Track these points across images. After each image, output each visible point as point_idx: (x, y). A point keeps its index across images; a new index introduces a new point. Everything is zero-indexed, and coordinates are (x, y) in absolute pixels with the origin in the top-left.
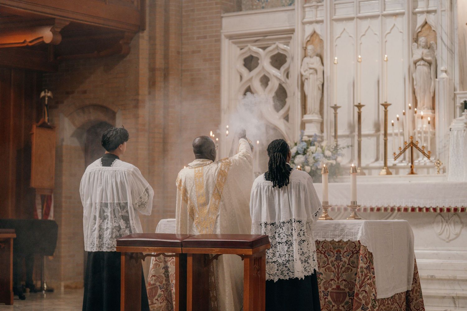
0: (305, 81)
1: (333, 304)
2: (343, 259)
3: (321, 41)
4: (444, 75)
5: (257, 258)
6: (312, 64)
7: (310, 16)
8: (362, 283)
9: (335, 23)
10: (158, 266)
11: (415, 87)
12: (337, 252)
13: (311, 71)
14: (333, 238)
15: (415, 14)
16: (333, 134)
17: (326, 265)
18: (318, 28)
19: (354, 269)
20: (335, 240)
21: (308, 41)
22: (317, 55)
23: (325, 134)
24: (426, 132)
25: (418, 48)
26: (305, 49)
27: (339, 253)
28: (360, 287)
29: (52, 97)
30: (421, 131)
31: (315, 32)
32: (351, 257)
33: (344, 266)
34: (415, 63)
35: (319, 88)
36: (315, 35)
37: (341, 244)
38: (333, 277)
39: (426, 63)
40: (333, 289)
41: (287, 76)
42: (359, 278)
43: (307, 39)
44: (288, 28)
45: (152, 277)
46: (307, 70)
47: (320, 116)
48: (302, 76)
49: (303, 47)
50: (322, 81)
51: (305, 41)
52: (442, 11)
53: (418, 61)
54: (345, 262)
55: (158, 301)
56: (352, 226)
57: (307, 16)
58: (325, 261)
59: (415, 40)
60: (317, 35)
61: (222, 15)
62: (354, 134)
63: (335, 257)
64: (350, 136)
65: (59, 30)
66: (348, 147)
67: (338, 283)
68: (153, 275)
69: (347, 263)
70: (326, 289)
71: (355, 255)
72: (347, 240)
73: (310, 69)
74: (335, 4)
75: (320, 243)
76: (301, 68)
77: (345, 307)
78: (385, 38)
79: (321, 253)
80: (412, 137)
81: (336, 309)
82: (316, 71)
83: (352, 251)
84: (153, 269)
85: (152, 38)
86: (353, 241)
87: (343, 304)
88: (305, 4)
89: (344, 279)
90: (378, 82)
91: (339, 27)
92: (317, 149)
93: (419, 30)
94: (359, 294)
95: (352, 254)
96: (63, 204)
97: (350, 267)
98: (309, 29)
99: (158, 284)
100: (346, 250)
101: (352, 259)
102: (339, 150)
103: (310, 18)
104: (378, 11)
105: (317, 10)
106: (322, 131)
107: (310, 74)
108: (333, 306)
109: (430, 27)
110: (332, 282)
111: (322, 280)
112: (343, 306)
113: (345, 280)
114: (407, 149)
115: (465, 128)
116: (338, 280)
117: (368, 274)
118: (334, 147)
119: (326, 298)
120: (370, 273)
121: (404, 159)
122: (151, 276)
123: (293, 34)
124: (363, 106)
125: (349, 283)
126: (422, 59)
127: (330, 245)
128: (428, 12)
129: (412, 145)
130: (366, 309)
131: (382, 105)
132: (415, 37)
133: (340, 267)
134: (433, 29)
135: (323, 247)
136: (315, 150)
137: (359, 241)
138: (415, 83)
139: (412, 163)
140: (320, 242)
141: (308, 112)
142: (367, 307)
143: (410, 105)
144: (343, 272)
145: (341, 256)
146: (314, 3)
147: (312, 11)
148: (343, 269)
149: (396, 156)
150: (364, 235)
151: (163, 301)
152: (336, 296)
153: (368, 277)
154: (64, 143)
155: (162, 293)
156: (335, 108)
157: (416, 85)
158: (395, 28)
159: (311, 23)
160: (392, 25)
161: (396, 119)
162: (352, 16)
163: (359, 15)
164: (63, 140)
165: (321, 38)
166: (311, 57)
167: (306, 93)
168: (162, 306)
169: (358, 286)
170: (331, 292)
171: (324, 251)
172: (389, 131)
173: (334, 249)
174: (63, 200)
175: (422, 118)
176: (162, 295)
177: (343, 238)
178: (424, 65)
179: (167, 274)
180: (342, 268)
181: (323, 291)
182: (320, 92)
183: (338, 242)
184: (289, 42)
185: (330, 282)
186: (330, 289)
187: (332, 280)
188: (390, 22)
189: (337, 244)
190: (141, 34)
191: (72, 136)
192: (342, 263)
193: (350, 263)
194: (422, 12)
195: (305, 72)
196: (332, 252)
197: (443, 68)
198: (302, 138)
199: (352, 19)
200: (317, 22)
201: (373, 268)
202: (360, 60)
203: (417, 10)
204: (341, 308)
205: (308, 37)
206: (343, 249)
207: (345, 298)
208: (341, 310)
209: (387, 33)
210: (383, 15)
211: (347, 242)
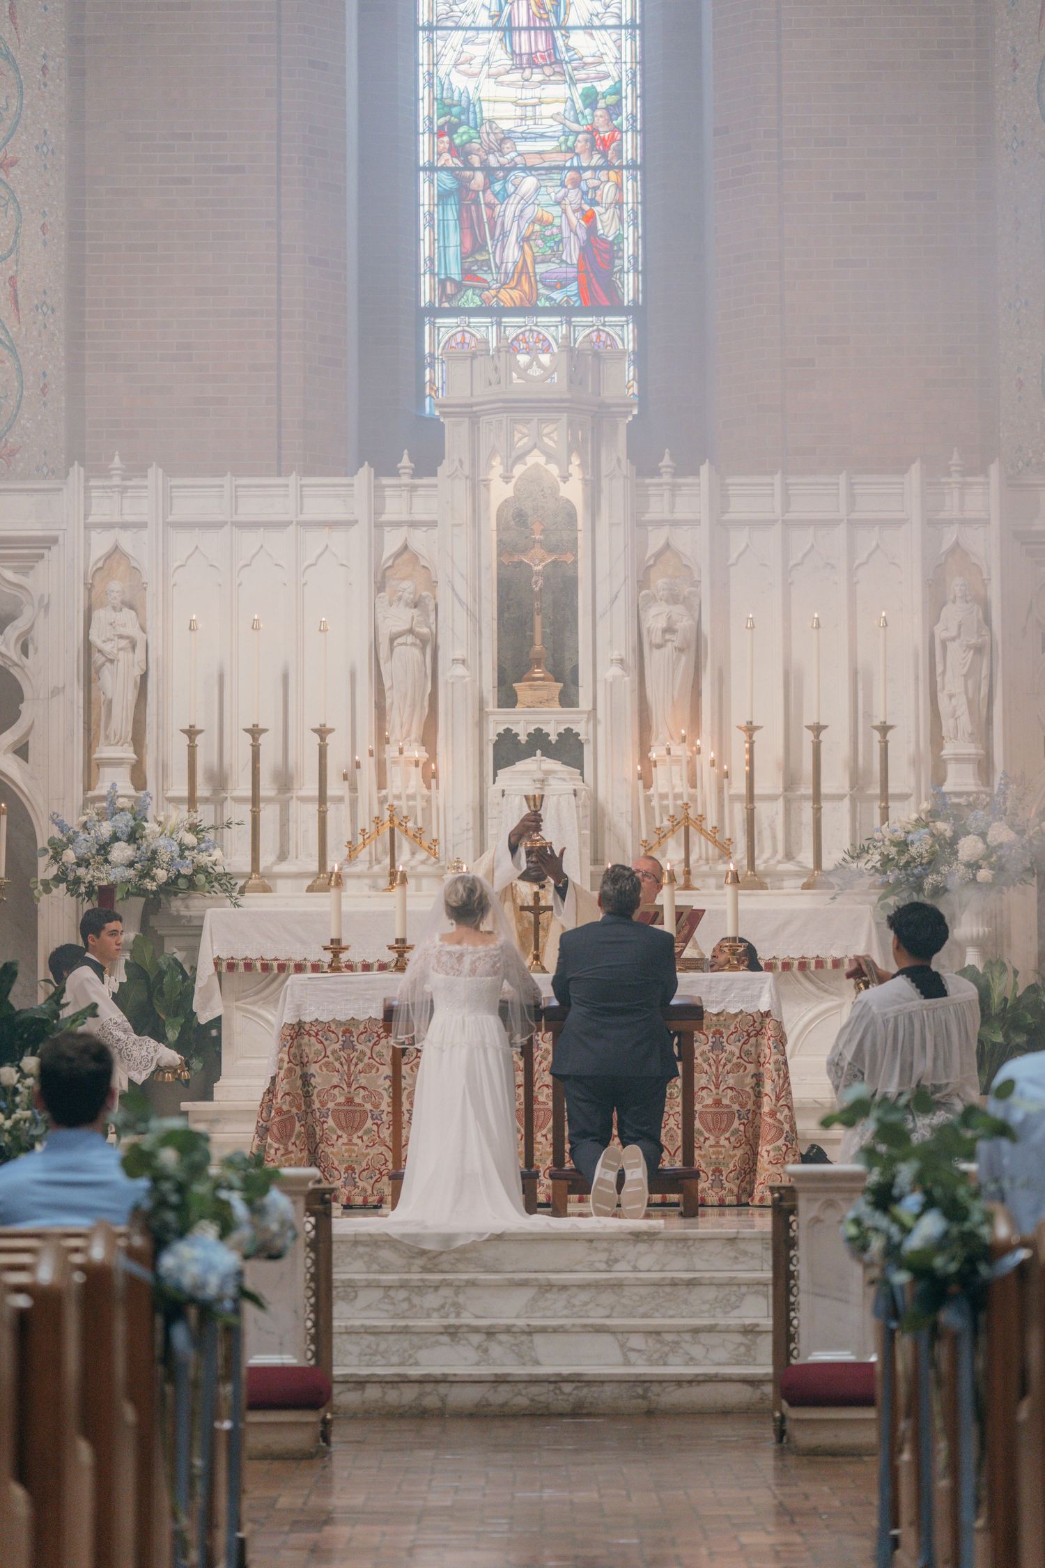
0: (103, 664)
1: (707, 1135)
2: (728, 1048)
3: (136, 570)
4: (460, 670)
6: (124, 625)
7: (103, 510)
8: (781, 1091)
9: (174, 531)
12: (714, 1033)
15: (378, 526)
18: (126, 540)
19: (752, 1067)
21: (100, 569)
24: (411, 797)
26: (89, 588)
27: (718, 1036)
28: (778, 1099)
31: (117, 547)
32: (744, 1043)
33: (729, 1061)
34: (393, 640)
35: (136, 682)
36: (117, 556)
37: (722, 1019)
38: (707, 1082)
39: (418, 642)
40: (705, 1106)
41: (25, 650)
42: (773, 1081)
43: (96, 563)
44: (40, 533)
45: (284, 1096)
46: (111, 640)
49: (85, 584)
51: (91, 569)
52: (454, 525)
53: (400, 635)
54: (732, 1053)
57: (95, 510)
60: (125, 555)
62: (223, 795)
63: (710, 1044)
67: (717, 1094)
68: (287, 1091)
69: (737, 1054)
71: (753, 1040)
72: (737, 1010)
73: (121, 637)
74: (172, 487)
76: (86, 633)
77: (732, 1139)
78: (304, 575)
80: (391, 805)
81: (712, 1145)
82: (132, 643)
83: (747, 1031)
84: (285, 1081)
86: (750, 1012)
87: (727, 1135)
88: (92, 480)
89: (730, 1086)
90: (286, 678)
91: (182, 542)
93: (390, 563)
94: (775, 1113)
95: (747, 1038)
97: (742, 1062)
98: (101, 544)
99: (294, 1110)
100: (734, 1030)
101: (746, 1047)
103: (106, 515)
104: (286, 513)
105: (122, 498)
106: (141, 786)
107: (119, 649)
108: (706, 1139)
109: (415, 557)
110: (704, 1093)
112: (728, 1139)
113: (731, 1088)
114: (379, 833)
116: (717, 1088)
122: (283, 1093)
123: (49, 548)
124: (265, 731)
125: (739, 1093)
126: (411, 631)
128: (413, 524)
129: (391, 823)
131: (315, 731)
133: (722, 1063)
134: (423, 563)
137: (767, 1011)
144: (728, 1073)
145: (722, 1043)
146: (116, 481)
147: (110, 497)
148: (728, 1067)
149: (352, 848)
150: (773, 999)
152: (713, 1119)
155: (302, 1129)
156: (191, 733)
158: (327, 552)
159: (109, 526)
160: (321, 547)
161: (354, 766)
162: (221, 518)
163: (237, 518)
165: (134, 564)
166: (114, 608)
169: (773, 1098)
170: (701, 1113)
172: (335, 790)
175: (417, 763)
177: (727, 1006)
178: (413, 644)
180: (725, 1065)
183: (718, 1014)
184: (32, 568)
185: (700, 1093)
187: (703, 1088)
188: (318, 538)
189: (714, 1018)
192: (724, 1055)
193: (743, 1055)
194: (397, 524)
195: (104, 643)
196: (703, 1033)
197: (459, 654)
199: (219, 525)
200: (125, 526)
203: (384, 518)
204: (723, 1142)
205: (100, 559)
206: (728, 1028)
207: (731, 1122)
208: (724, 1146)
209: (306, 564)
210: (298, 523)
211: (736, 1015)
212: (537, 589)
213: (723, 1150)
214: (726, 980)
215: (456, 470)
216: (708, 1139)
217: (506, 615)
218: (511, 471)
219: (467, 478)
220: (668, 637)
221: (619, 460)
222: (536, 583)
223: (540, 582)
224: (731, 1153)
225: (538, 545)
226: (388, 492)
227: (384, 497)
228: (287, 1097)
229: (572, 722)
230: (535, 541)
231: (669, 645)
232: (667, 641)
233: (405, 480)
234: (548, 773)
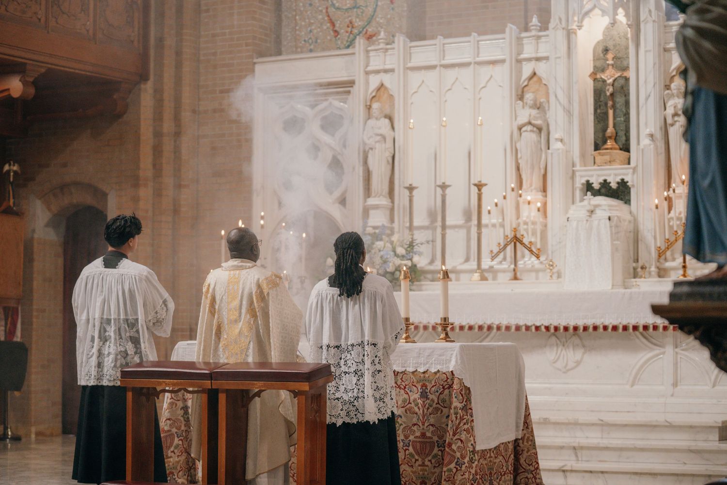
0: (368, 151)
1: (417, 457)
2: (430, 396)
3: (391, 97)
4: (559, 145)
5: (314, 395)
6: (380, 128)
7: (376, 62)
8: (457, 429)
9: (409, 72)
10: (174, 406)
11: (520, 161)
12: (422, 386)
13: (378, 138)
14: (416, 367)
15: (519, 61)
16: (408, 225)
17: (406, 404)
18: (386, 79)
19: (445, 410)
20: (418, 370)
21: (374, 97)
22: (386, 117)
23: (396, 225)
24: (534, 223)
25: (523, 107)
26: (369, 108)
27: (424, 388)
28: (454, 435)
29: (19, 172)
30: (527, 220)
31: (382, 85)
32: (440, 394)
33: (431, 406)
34: (520, 129)
35: (388, 161)
36: (382, 89)
37: (427, 376)
38: (417, 420)
39: (535, 129)
40: (416, 437)
42: (452, 422)
43: (371, 94)
44: (346, 79)
45: (165, 421)
46: (371, 137)
47: (390, 200)
48: (365, 144)
49: (366, 106)
50: (393, 152)
51: (369, 97)
52: (556, 58)
53: (524, 125)
54: (433, 400)
55: (175, 453)
56: (443, 351)
57: (371, 63)
58: (405, 399)
59: (520, 97)
60: (386, 89)
61: (255, 60)
62: (436, 224)
63: (419, 393)
64: (431, 227)
65: (31, 80)
66: (428, 242)
67: (423, 429)
68: (168, 418)
69: (436, 401)
70: (406, 437)
71: (447, 391)
72: (436, 370)
73: (378, 135)
74: (410, 47)
75: (399, 374)
76: (363, 134)
77: (433, 461)
78: (479, 94)
79: (400, 388)
80: (515, 229)
81: (420, 464)
82: (384, 138)
83: (442, 385)
84: (167, 410)
85: (158, 92)
86: (444, 371)
87: (430, 458)
88: (369, 46)
89: (431, 423)
90: (469, 154)
91: (415, 78)
92: (386, 246)
93: (526, 83)
94: (452, 444)
95: (442, 390)
96: (34, 320)
97: (440, 407)
98: (374, 82)
99: (174, 430)
100: (434, 384)
101: (442, 396)
102: (416, 247)
103: (376, 66)
104: (470, 58)
105: (385, 55)
106: (392, 220)
107: (376, 142)
108: (416, 460)
109: (540, 79)
110: (415, 428)
111: (401, 425)
112: (430, 461)
113: (432, 425)
114: (508, 245)
115: (588, 217)
116: (423, 425)
117: (465, 417)
118: (408, 243)
119: (406, 450)
120: (467, 415)
121: (505, 259)
122: (165, 419)
123: (352, 87)
124: (449, 186)
125: (437, 428)
126: (530, 123)
127: (412, 376)
128: (538, 59)
129: (515, 241)
130: (462, 464)
131: (475, 185)
132: (520, 93)
133: (426, 407)
134: (544, 82)
135: (403, 380)
136: (383, 246)
137: (452, 372)
138: (519, 156)
139: (515, 265)
140: (398, 372)
141: (373, 194)
142: (464, 462)
143: (513, 185)
144: (430, 414)
145: (427, 393)
146: (382, 46)
147: (379, 56)
149: (493, 255)
150: (459, 363)
151: (181, 453)
152: (420, 447)
153: (465, 421)
154: (36, 236)
156: (411, 189)
157: (521, 158)
158: (492, 79)
159: (377, 72)
160: (489, 77)
161: (494, 205)
162: (434, 63)
163: (443, 62)
164: (34, 231)
165: (391, 93)
166: (377, 119)
167: (371, 169)
168: (180, 461)
169: (451, 433)
170: (413, 442)
171: (404, 385)
172: (485, 220)
173: (418, 382)
174: (35, 314)
175: (529, 203)
176: (180, 446)
177: (429, 367)
178: (532, 131)
179: (186, 417)
180: (428, 409)
181: (402, 440)
182: (390, 167)
183: (424, 373)
184: (347, 99)
185: (413, 428)
186: (411, 438)
187: (415, 425)
188: (486, 71)
189: (422, 375)
190: (142, 86)
191: (47, 225)
192: (428, 401)
193: (440, 402)
194: (529, 60)
195: (369, 140)
196: (415, 386)
197: (557, 136)
198: (365, 230)
199: (433, 67)
200: (386, 71)
201: (471, 409)
202: (444, 124)
203: (522, 56)
204: (427, 463)
205: (373, 92)
206: (431, 382)
207: (432, 450)
208: (427, 466)
209: (481, 86)
210: (475, 63)
211: (436, 373)
212: (608, 94)
213: (427, 468)
214: (430, 348)
215: (557, 25)
216: (418, 460)
217: (599, 111)
218: (582, 22)
219: (563, 29)
220: (676, 118)
221: (650, 11)
222: (608, 90)
223: (611, 89)
224: (433, 471)
225: (610, 67)
226: (525, 41)
227: (523, 44)
228: (168, 421)
229: (624, 174)
230: (608, 65)
231: (677, 124)
232: (676, 122)
233: (533, 33)
234: (597, 206)
